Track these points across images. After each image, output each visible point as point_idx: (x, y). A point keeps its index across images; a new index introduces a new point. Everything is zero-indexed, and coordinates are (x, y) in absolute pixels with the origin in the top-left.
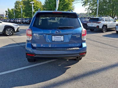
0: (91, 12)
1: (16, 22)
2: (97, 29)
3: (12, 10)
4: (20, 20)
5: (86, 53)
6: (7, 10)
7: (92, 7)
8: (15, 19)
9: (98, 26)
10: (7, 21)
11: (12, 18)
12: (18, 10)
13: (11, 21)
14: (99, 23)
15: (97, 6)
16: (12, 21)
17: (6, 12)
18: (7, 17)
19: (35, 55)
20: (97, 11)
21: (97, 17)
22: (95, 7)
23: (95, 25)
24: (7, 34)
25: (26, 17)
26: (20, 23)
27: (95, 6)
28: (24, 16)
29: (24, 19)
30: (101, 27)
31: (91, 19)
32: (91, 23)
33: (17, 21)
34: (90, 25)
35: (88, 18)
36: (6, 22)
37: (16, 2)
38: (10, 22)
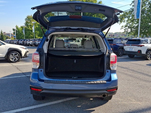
0: (129, 30)
1: (26, 43)
2: (138, 55)
3: (22, 27)
4: (31, 41)
5: (117, 89)
6: (15, 28)
7: (130, 24)
8: (24, 40)
9: (140, 51)
10: (15, 42)
11: (22, 38)
12: (30, 27)
13: (19, 42)
14: (141, 46)
15: (138, 22)
16: (21, 42)
17: (14, 30)
18: (15, 37)
19: (43, 90)
20: (138, 30)
21: (138, 38)
22: (135, 24)
23: (135, 49)
24: (11, 60)
25: (39, 37)
26: (31, 45)
27: (136, 22)
28: (37, 36)
29: (36, 40)
30: (144, 52)
31: (129, 40)
32: (130, 47)
33: (28, 43)
34: (127, 48)
35: (126, 39)
36: (12, 43)
37: (28, 17)
38: (18, 44)
